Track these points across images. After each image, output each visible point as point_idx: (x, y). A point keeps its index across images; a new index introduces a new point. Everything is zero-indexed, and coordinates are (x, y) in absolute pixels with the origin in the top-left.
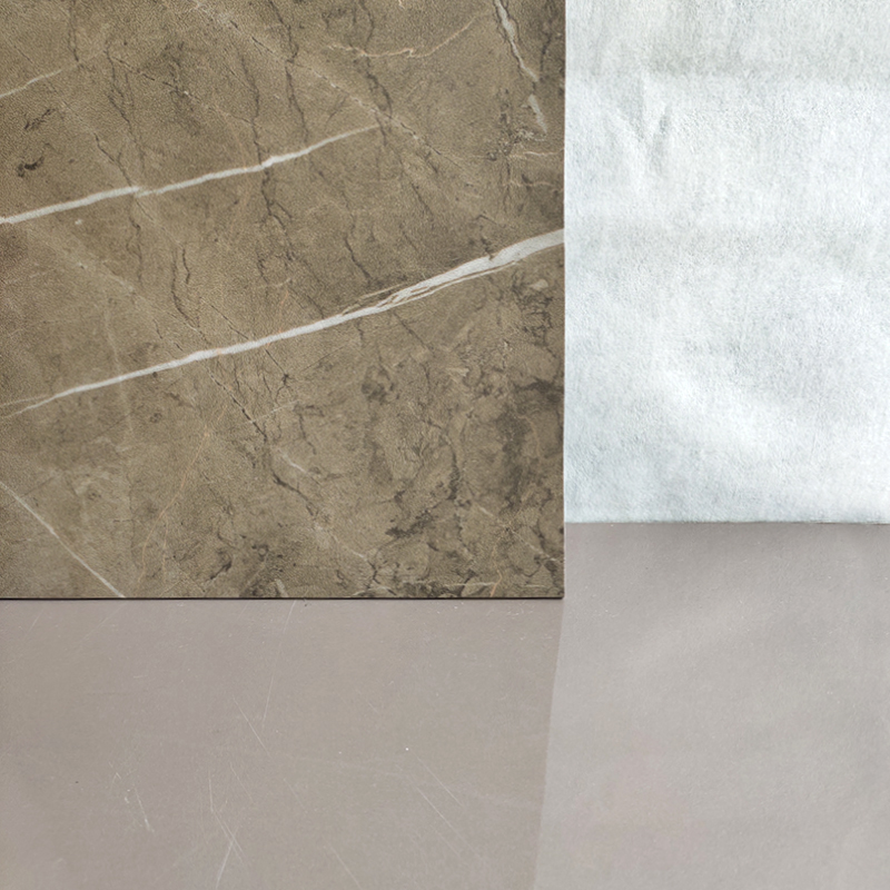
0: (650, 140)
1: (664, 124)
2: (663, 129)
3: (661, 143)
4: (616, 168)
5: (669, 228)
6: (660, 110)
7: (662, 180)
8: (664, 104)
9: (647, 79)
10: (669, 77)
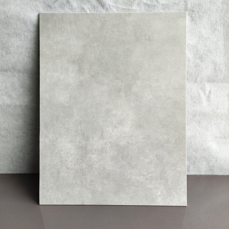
0: (207, 95)
1: (210, 92)
2: (210, 93)
3: (209, 96)
4: (200, 100)
5: (211, 113)
6: (209, 90)
7: (210, 103)
8: (210, 88)
9: (206, 84)
10: (211, 83)
